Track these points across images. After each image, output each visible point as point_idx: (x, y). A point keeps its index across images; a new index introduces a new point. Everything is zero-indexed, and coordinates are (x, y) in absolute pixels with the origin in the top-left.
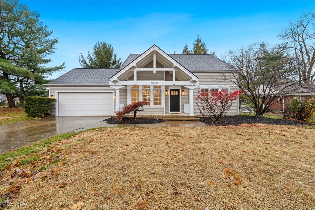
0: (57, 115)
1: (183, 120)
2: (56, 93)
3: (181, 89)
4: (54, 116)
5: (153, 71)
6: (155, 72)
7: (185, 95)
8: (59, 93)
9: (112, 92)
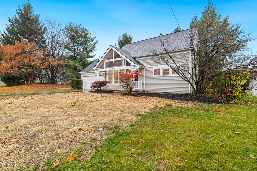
0: (83, 88)
2: (83, 77)
4: (82, 89)
6: (113, 62)
7: (142, 75)
8: (84, 76)
9: (102, 75)
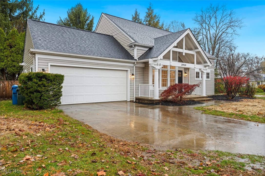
1: (205, 100)
2: (49, 67)
3: (184, 70)
5: (182, 53)
